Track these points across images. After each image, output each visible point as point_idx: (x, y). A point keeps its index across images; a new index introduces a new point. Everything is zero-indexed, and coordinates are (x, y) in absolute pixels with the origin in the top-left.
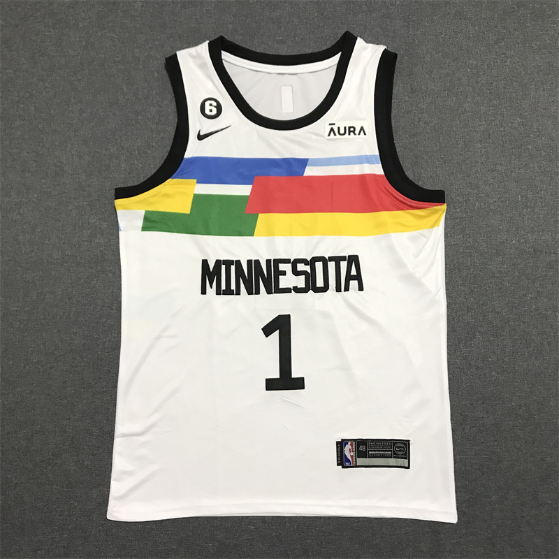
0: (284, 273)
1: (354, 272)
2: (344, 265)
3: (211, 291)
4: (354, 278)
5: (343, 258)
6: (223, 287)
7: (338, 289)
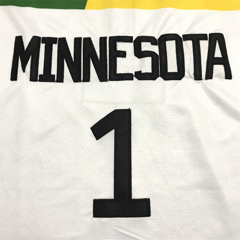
0: (123, 54)
1: (218, 54)
2: (204, 45)
3: (24, 76)
4: (219, 61)
5: (203, 37)
6: (41, 71)
7: (197, 76)
